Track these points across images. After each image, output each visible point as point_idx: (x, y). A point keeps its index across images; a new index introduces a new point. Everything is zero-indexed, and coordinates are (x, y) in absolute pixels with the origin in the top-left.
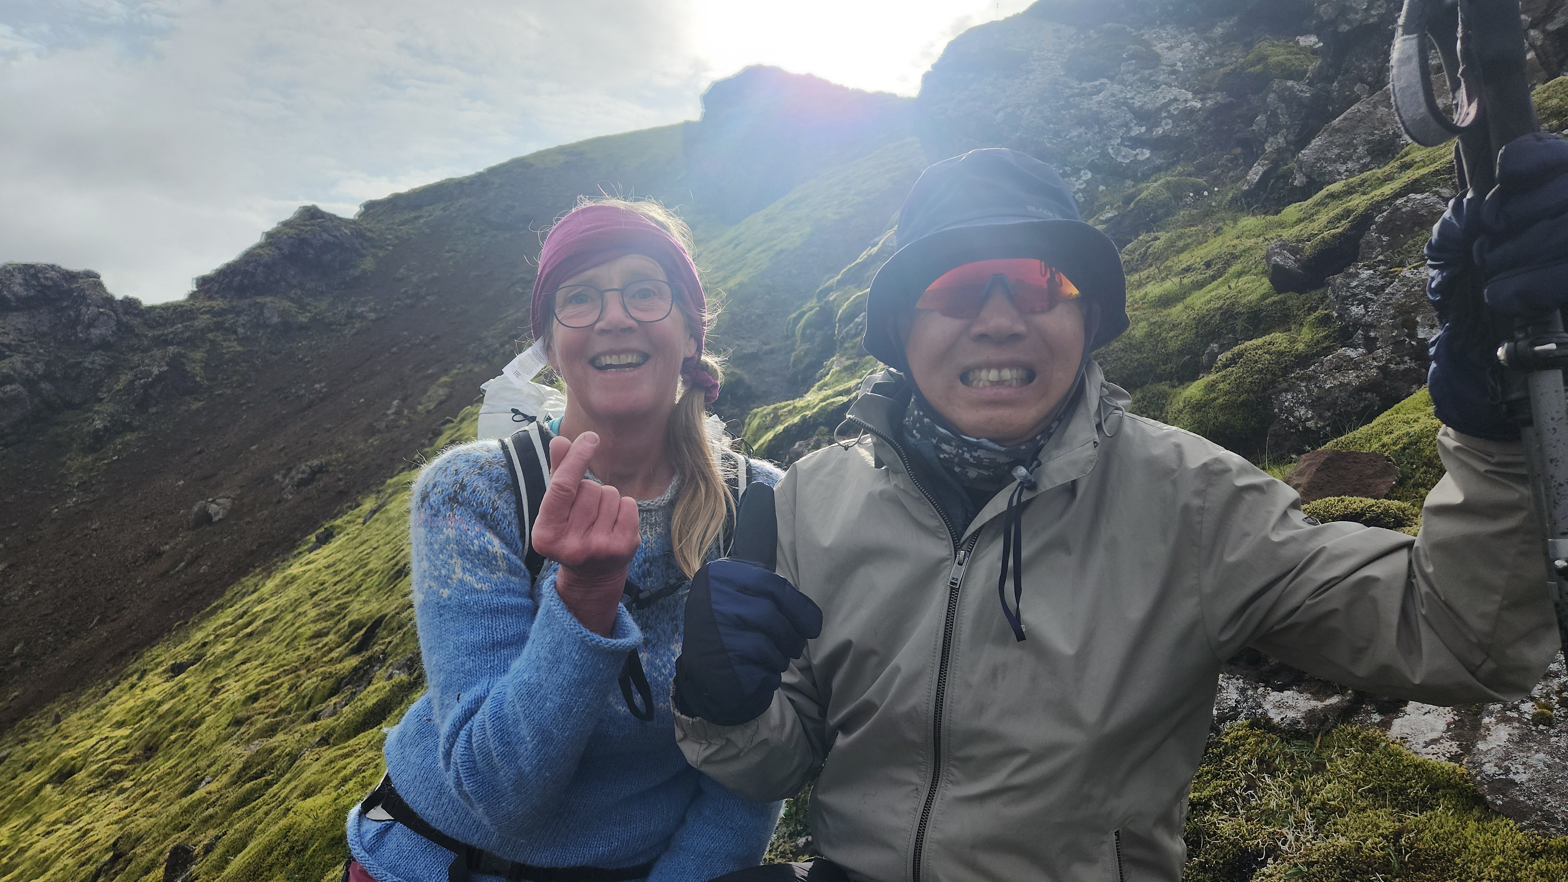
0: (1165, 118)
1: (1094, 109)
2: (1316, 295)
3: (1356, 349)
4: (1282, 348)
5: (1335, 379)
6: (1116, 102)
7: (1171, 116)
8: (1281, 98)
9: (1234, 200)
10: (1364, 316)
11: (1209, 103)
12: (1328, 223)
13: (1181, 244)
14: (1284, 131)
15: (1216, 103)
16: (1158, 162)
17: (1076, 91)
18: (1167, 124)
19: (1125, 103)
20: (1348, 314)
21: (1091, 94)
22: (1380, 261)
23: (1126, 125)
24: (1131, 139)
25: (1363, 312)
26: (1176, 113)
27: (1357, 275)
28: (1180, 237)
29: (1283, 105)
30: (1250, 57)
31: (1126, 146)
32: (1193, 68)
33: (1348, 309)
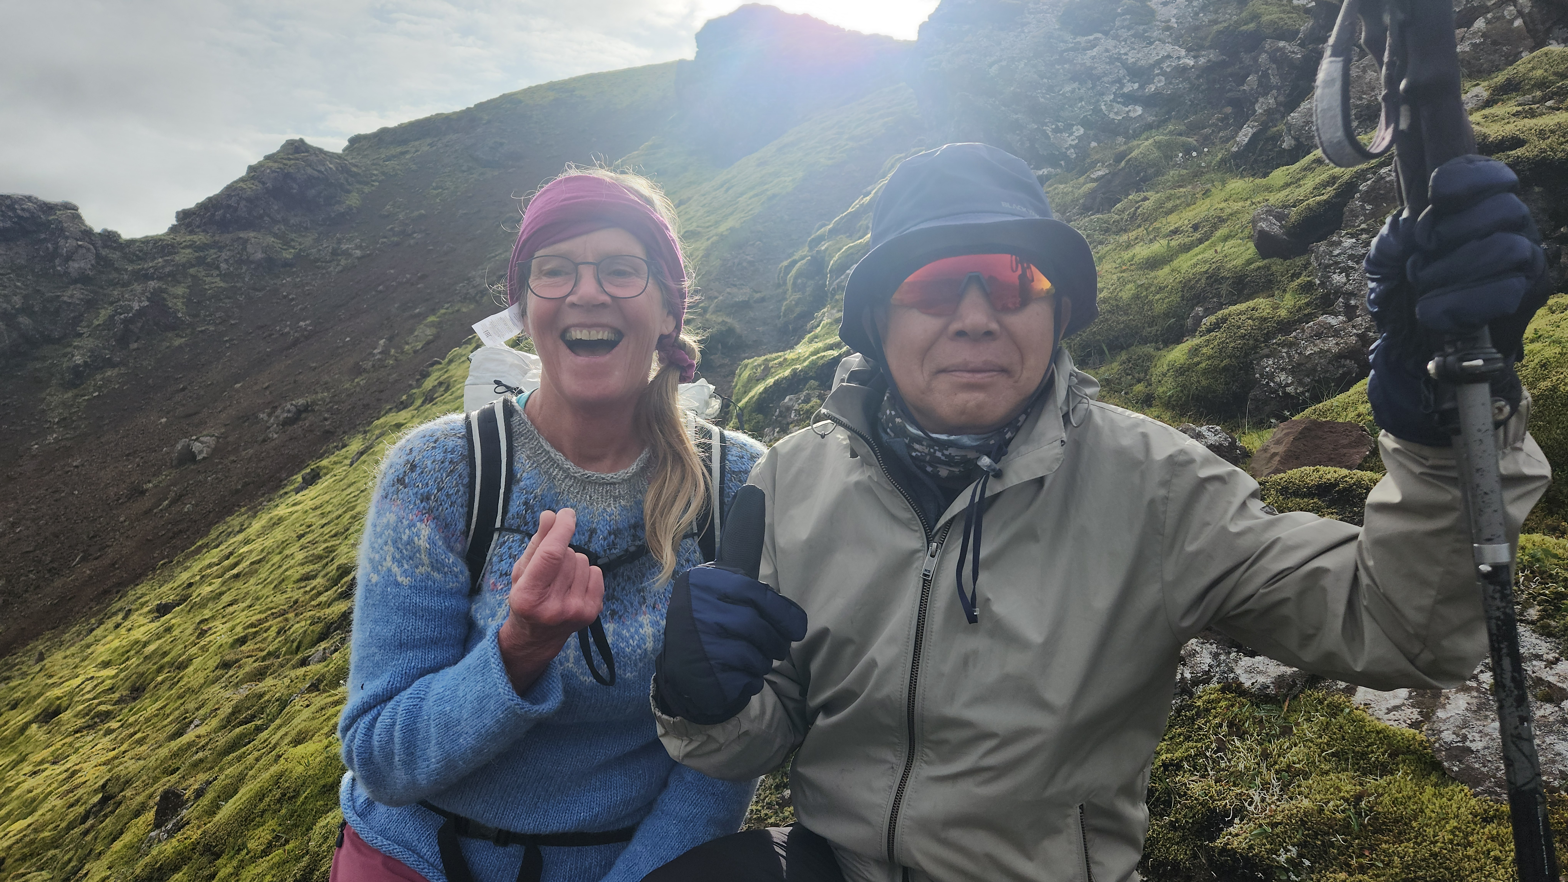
0: (1158, 75)
1: (1088, 64)
2: (1300, 261)
3: (1336, 316)
4: (1265, 314)
5: (1315, 345)
6: (1110, 57)
7: (1164, 73)
8: (1273, 59)
9: (1223, 161)
10: (1345, 284)
11: (1202, 61)
12: (1314, 189)
13: (1169, 205)
14: (1274, 92)
15: (1209, 61)
16: (1150, 119)
17: (1071, 45)
18: (1159, 81)
19: (1118, 59)
20: (1330, 282)
21: (1085, 49)
22: (1362, 230)
23: (1119, 81)
24: (1123, 95)
25: (1344, 280)
26: (1168, 70)
27: (1340, 243)
28: (1169, 198)
29: (1274, 66)
30: (1244, 14)
31: (1118, 103)
32: (1187, 25)
33: (1329, 277)
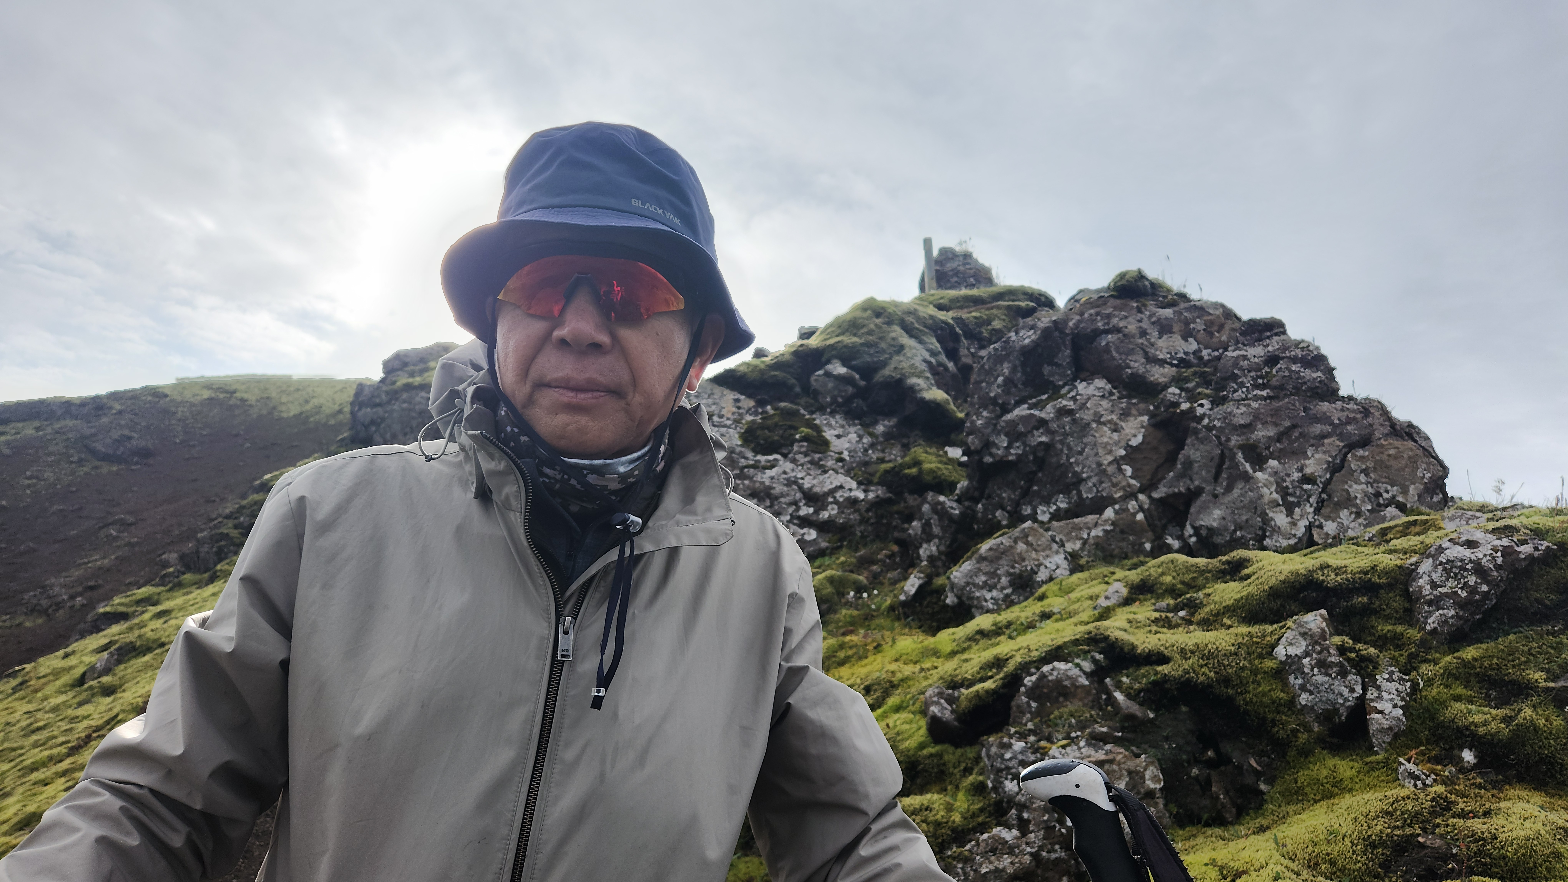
0: (831, 503)
1: (767, 483)
2: (971, 752)
3: (1010, 829)
4: (939, 817)
5: (991, 862)
6: (788, 479)
7: (836, 502)
8: (934, 510)
9: (892, 608)
10: (1017, 794)
11: (871, 495)
14: (936, 541)
15: (877, 497)
16: (824, 545)
17: (752, 462)
18: (833, 509)
19: (795, 483)
20: (1003, 788)
21: (765, 468)
22: (1030, 730)
23: (795, 503)
25: (1016, 789)
26: (841, 500)
27: (1009, 746)
29: (936, 517)
30: (907, 459)
32: (858, 459)
33: (1002, 783)
